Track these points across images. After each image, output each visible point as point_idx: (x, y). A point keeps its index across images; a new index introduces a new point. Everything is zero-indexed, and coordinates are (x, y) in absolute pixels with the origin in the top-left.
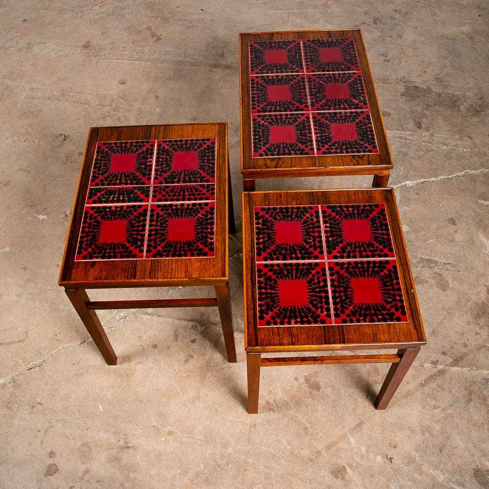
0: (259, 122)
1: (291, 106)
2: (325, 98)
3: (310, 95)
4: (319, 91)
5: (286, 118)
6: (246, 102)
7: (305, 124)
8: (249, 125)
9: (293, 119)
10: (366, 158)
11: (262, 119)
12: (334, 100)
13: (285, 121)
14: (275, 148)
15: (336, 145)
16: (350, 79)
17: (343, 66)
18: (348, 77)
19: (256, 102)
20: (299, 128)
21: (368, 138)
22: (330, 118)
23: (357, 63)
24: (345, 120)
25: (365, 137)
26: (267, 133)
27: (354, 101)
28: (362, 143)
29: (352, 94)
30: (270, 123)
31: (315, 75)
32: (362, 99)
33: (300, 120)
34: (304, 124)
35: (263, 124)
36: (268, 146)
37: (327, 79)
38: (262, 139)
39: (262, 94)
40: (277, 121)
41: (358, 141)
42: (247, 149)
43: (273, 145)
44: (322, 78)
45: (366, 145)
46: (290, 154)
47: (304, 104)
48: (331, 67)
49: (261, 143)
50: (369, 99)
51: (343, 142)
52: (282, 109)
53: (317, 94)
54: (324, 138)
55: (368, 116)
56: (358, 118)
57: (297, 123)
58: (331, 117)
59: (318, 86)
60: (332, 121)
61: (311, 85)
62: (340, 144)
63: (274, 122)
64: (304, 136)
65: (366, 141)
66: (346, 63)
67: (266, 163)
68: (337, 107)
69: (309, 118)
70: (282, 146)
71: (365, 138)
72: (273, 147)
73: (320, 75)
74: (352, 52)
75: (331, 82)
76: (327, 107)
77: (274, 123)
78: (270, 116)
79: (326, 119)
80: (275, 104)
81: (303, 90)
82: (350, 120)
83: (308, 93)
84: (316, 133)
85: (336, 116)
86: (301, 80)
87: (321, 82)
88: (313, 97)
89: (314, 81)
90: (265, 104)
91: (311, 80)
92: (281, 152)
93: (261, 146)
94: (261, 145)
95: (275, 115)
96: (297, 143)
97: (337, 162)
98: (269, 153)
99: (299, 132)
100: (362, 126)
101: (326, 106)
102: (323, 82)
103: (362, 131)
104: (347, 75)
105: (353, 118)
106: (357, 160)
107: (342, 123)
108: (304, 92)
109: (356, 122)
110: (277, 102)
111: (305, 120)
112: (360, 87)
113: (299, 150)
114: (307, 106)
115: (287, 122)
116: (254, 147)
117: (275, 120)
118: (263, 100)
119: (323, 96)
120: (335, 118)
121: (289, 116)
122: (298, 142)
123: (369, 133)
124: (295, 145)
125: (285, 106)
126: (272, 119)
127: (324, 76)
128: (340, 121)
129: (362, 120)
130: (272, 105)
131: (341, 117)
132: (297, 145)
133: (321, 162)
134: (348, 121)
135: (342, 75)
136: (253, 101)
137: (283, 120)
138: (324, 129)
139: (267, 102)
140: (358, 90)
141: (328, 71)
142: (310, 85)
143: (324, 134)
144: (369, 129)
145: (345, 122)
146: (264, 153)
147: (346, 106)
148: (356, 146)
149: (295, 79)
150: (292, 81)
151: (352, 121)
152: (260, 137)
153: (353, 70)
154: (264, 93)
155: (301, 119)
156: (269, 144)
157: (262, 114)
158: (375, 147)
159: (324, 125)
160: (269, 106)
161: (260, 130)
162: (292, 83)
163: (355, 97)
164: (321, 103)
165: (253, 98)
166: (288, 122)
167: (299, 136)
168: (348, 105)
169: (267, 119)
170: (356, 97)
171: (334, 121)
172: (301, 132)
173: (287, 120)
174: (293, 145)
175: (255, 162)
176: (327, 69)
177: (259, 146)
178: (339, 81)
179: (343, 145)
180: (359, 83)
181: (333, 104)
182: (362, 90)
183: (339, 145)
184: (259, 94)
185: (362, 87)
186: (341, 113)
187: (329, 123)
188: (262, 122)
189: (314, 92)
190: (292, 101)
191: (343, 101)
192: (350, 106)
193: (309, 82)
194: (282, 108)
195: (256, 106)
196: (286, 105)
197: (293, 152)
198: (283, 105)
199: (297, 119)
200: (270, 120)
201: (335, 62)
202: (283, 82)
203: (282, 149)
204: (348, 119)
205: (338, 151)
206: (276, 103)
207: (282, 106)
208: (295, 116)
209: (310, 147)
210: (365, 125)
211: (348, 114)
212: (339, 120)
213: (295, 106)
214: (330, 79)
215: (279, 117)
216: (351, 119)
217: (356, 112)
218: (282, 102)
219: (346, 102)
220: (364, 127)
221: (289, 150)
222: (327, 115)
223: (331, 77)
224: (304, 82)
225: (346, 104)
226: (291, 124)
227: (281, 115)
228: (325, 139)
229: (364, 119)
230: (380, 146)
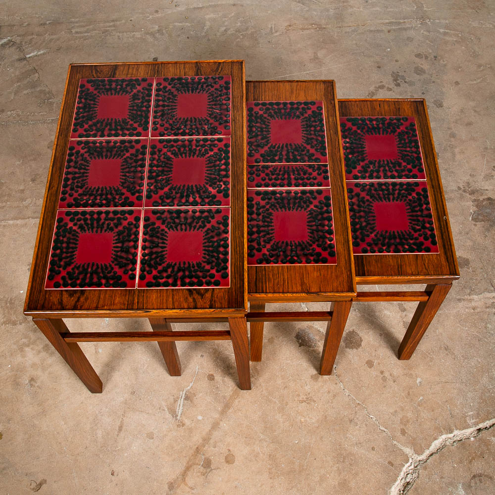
0: (66, 224)
1: (117, 197)
2: (169, 184)
3: (149, 178)
4: (163, 171)
5: (106, 219)
6: (55, 189)
7: (131, 229)
8: (51, 229)
9: (115, 221)
10: (208, 295)
11: (71, 220)
12: (182, 187)
13: (103, 223)
14: (80, 273)
15: (170, 270)
16: (212, 150)
17: (206, 127)
18: (211, 145)
19: (68, 189)
20: (121, 237)
21: (218, 259)
22: (169, 220)
23: (226, 122)
24: (190, 225)
25: (213, 256)
26: (74, 246)
27: (211, 189)
28: (207, 267)
29: (210, 178)
30: (81, 227)
31: (164, 141)
32: (223, 186)
33: (125, 223)
34: (129, 230)
35: (71, 228)
36: (70, 269)
37: (179, 149)
38: (64, 255)
39: (80, 173)
40: (92, 224)
41: (203, 264)
42: (40, 274)
43: (78, 268)
44: (173, 146)
45: (214, 271)
46: (99, 285)
47: (137, 194)
48: (188, 127)
49: (62, 263)
50: (234, 186)
51: (180, 264)
52: (104, 202)
53: (159, 176)
54: (154, 256)
55: (226, 219)
56: (209, 222)
57: (120, 228)
58: (171, 218)
59: (163, 162)
60: (172, 227)
61: (154, 159)
62: (176, 269)
63: (87, 224)
64: (125, 252)
65: (214, 264)
66: (211, 121)
67: (62, 300)
68: (184, 200)
69: (139, 219)
70: (90, 270)
71: (214, 259)
72: (77, 272)
73: (170, 141)
74: (224, 102)
75: (184, 155)
76: (168, 201)
77: (86, 228)
78: (84, 213)
79: (163, 222)
80: (94, 193)
81: (140, 169)
82: (198, 225)
83: (146, 174)
84: (144, 248)
85: (178, 217)
86: (141, 150)
87: (169, 154)
88: (153, 181)
89: (160, 151)
90: (81, 191)
91: (156, 150)
92: (87, 281)
93: (61, 269)
94: (60, 267)
95: (92, 213)
96: (113, 265)
97: (165, 301)
98: (69, 282)
99: (120, 245)
100: (213, 237)
101: (167, 199)
102: (172, 154)
103: (212, 246)
104: (209, 142)
105: (203, 222)
106: (194, 300)
107: (186, 230)
108: (140, 172)
109: (206, 229)
110: (99, 188)
111: (132, 224)
112: (225, 164)
113: (112, 278)
114: (139, 198)
115: (105, 226)
116: (50, 270)
117: (89, 222)
118: (79, 184)
119: (168, 181)
120: (177, 221)
121: (111, 215)
122: (115, 262)
123: (221, 249)
124: (110, 269)
125: (109, 196)
126: (86, 220)
127: (175, 144)
128: (184, 227)
129: (217, 225)
130: (90, 195)
131: (186, 218)
132: (112, 268)
133: (141, 300)
134: (195, 227)
135: (201, 143)
136: (65, 186)
137: (101, 223)
138: (156, 240)
139: (84, 189)
140: (220, 170)
141: (184, 134)
142: (152, 160)
143: (155, 250)
144: (222, 242)
145: (190, 229)
146: (61, 282)
147: (197, 199)
148: (198, 273)
149: (132, 147)
150: (127, 151)
151: (200, 227)
152: (62, 252)
153: (220, 134)
154: (84, 173)
155: (127, 221)
156: (73, 266)
157: (73, 210)
158: (225, 276)
159: (158, 232)
160: (86, 195)
161: (65, 239)
162: (128, 155)
163: (213, 183)
164: (161, 193)
165: (67, 180)
166: (108, 225)
167: (118, 251)
168: (200, 197)
169: (79, 220)
170: (215, 183)
171: (174, 225)
172: (123, 245)
173: (107, 222)
174: (106, 268)
175: (47, 296)
176: (182, 130)
177: (57, 269)
178: (195, 153)
179: (179, 270)
180: (224, 158)
181: (178, 195)
182: (226, 170)
183: (173, 271)
184: (76, 173)
185: (227, 164)
186: (187, 212)
187: (166, 230)
188: (70, 225)
189: (155, 172)
190: (121, 188)
191: (195, 189)
192: (203, 200)
193: (152, 154)
194: (104, 200)
195: (67, 195)
196: (111, 194)
197: (104, 281)
198: (107, 194)
199: (122, 221)
200: (82, 222)
201: (195, 119)
202: (114, 153)
203: (89, 275)
204: (195, 224)
205: (170, 281)
206: (98, 190)
207: (104, 197)
208: (119, 215)
209: (131, 272)
210: (219, 234)
211: (198, 214)
212: (181, 225)
213: (123, 197)
214: (182, 149)
215: (96, 216)
216: (200, 223)
217: (209, 211)
218: (106, 188)
219: (198, 192)
220: (215, 239)
221: (99, 279)
222: (166, 214)
223: (184, 146)
224: (144, 154)
225: (197, 196)
226: (111, 229)
227: (100, 213)
228: (156, 258)
229: (219, 224)
230: (233, 274)
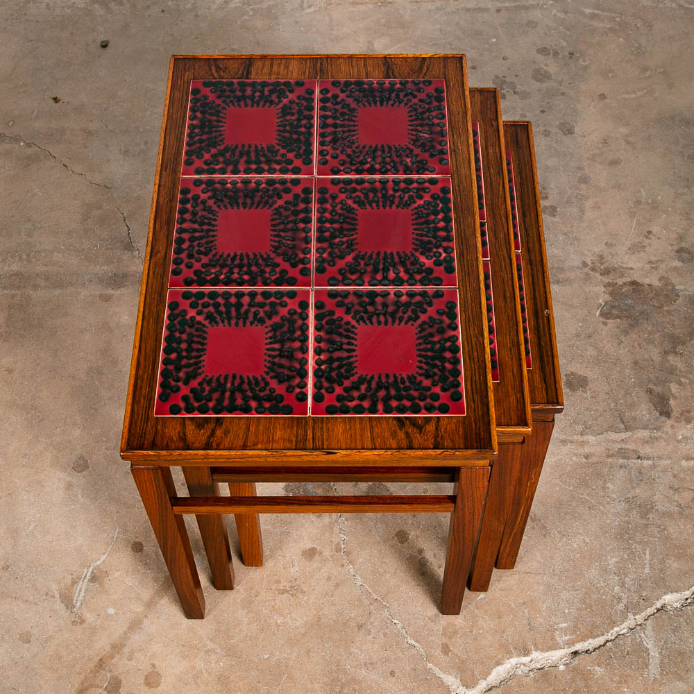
0: (185, 312)
1: (268, 269)
2: (353, 251)
3: (319, 240)
4: (341, 230)
5: (250, 305)
6: (160, 255)
7: (294, 322)
8: (159, 320)
9: (267, 308)
10: (431, 428)
11: (193, 306)
12: (374, 256)
13: (247, 312)
14: (212, 391)
15: (363, 387)
16: (421, 198)
17: (409, 160)
18: (418, 189)
19: (183, 256)
20: (278, 334)
21: (443, 369)
22: (357, 307)
23: (442, 152)
24: (393, 315)
25: (435, 366)
26: (200, 346)
27: (423, 259)
28: (426, 383)
29: (421, 241)
30: (210, 317)
31: (339, 181)
32: (444, 255)
33: (284, 311)
34: (292, 322)
35: (193, 318)
36: (195, 383)
37: (366, 195)
38: (184, 362)
39: (202, 231)
40: (228, 313)
41: (419, 378)
42: (145, 391)
43: (209, 382)
44: (355, 190)
45: (437, 390)
46: (247, 410)
47: (301, 266)
48: (379, 160)
49: (182, 375)
50: (461, 255)
51: (380, 378)
52: (246, 277)
53: (335, 237)
54: (335, 365)
55: (452, 306)
56: (424, 312)
57: (276, 319)
58: (360, 304)
59: (340, 215)
60: (362, 318)
61: (325, 210)
62: (374, 385)
63: (220, 313)
64: (287, 357)
65: (436, 378)
66: (417, 151)
67: (184, 434)
68: (379, 276)
69: (307, 306)
70: (229, 385)
71: (436, 370)
72: (207, 388)
73: (349, 182)
74: (437, 121)
75: (374, 205)
76: (354, 277)
77: (218, 319)
78: (213, 295)
79: (348, 311)
80: (229, 262)
81: (302, 225)
82: (406, 316)
83: (313, 234)
84: (318, 352)
85: (372, 303)
86: (302, 196)
87: (350, 202)
88: (325, 245)
89: (334, 198)
90: (205, 260)
91: (327, 196)
92: (226, 403)
93: (180, 384)
94: (178, 380)
95: (226, 295)
96: (268, 378)
97: (358, 437)
98: (196, 405)
99: (277, 346)
100: (432, 335)
101: (352, 273)
102: (355, 202)
103: (431, 350)
104: (415, 185)
105: (414, 311)
106: (408, 435)
107: (386, 323)
108: (303, 230)
109: (419, 322)
110: (235, 256)
111: (295, 313)
112: (443, 220)
113: (268, 400)
114: (305, 272)
115: (251, 316)
116: (162, 385)
117: (222, 309)
118: (202, 249)
119: (350, 246)
120: (370, 309)
121: (259, 299)
122: (272, 374)
123: (448, 355)
124: (262, 384)
125: (254, 268)
126: (217, 306)
127: (359, 187)
128: (382, 318)
129: (437, 317)
130: (223, 266)
131: (385, 305)
132: (267, 384)
133: (318, 434)
134: (401, 319)
135: (402, 185)
136: (178, 251)
137: (243, 310)
138: (338, 339)
139: (210, 256)
140: (437, 229)
141: (372, 171)
142: (322, 211)
143: (336, 355)
144: (448, 344)
145: (393, 322)
146: (182, 405)
147: (402, 274)
148: (412, 392)
149: (287, 191)
150: (280, 197)
151: (410, 319)
152: (180, 358)
153: (432, 172)
154: (208, 231)
155: (287, 309)
156: (199, 379)
157: (194, 289)
158: (457, 397)
159: (340, 326)
160: (214, 266)
161: (184, 337)
162: (280, 202)
163: (426, 249)
164: (341, 264)
165: (180, 241)
166: (255, 314)
167: (274, 357)
168: (407, 271)
169: (206, 306)
170: (430, 250)
171: (365, 316)
172: (283, 346)
173: (253, 310)
174: (257, 383)
175: (159, 428)
176: (368, 165)
177: (173, 383)
178: (392, 202)
179: (379, 388)
180: (442, 210)
181: (369, 268)
182: (447, 229)
183: (369, 388)
184: (195, 231)
185: (447, 220)
186: (386, 294)
187: (354, 322)
188: (192, 313)
189: (328, 230)
190: (273, 255)
191: (396, 259)
192: (411, 276)
193: (322, 201)
194: (246, 274)
195: (182, 266)
196: (257, 264)
197: (253, 404)
198: (250, 265)
199: (278, 308)
200: (211, 309)
201: (390, 148)
202: (257, 200)
203: (227, 394)
204: (400, 314)
205: (366, 404)
206: (234, 259)
207: (245, 269)
208: (273, 299)
209: (298, 390)
210: (441, 331)
211: (404, 298)
212: (378, 315)
213: (278, 270)
214: (371, 195)
215: (233, 300)
216: (409, 313)
217: (424, 294)
218: (248, 256)
219: (403, 263)
220: (436, 339)
221: (246, 399)
222: (351, 298)
223: (374, 190)
224: (308, 201)
225: (402, 269)
226: (262, 321)
227: (240, 295)
228: (339, 367)
229: (441, 314)
230: (470, 395)
